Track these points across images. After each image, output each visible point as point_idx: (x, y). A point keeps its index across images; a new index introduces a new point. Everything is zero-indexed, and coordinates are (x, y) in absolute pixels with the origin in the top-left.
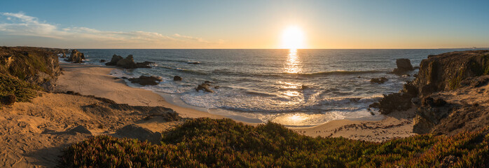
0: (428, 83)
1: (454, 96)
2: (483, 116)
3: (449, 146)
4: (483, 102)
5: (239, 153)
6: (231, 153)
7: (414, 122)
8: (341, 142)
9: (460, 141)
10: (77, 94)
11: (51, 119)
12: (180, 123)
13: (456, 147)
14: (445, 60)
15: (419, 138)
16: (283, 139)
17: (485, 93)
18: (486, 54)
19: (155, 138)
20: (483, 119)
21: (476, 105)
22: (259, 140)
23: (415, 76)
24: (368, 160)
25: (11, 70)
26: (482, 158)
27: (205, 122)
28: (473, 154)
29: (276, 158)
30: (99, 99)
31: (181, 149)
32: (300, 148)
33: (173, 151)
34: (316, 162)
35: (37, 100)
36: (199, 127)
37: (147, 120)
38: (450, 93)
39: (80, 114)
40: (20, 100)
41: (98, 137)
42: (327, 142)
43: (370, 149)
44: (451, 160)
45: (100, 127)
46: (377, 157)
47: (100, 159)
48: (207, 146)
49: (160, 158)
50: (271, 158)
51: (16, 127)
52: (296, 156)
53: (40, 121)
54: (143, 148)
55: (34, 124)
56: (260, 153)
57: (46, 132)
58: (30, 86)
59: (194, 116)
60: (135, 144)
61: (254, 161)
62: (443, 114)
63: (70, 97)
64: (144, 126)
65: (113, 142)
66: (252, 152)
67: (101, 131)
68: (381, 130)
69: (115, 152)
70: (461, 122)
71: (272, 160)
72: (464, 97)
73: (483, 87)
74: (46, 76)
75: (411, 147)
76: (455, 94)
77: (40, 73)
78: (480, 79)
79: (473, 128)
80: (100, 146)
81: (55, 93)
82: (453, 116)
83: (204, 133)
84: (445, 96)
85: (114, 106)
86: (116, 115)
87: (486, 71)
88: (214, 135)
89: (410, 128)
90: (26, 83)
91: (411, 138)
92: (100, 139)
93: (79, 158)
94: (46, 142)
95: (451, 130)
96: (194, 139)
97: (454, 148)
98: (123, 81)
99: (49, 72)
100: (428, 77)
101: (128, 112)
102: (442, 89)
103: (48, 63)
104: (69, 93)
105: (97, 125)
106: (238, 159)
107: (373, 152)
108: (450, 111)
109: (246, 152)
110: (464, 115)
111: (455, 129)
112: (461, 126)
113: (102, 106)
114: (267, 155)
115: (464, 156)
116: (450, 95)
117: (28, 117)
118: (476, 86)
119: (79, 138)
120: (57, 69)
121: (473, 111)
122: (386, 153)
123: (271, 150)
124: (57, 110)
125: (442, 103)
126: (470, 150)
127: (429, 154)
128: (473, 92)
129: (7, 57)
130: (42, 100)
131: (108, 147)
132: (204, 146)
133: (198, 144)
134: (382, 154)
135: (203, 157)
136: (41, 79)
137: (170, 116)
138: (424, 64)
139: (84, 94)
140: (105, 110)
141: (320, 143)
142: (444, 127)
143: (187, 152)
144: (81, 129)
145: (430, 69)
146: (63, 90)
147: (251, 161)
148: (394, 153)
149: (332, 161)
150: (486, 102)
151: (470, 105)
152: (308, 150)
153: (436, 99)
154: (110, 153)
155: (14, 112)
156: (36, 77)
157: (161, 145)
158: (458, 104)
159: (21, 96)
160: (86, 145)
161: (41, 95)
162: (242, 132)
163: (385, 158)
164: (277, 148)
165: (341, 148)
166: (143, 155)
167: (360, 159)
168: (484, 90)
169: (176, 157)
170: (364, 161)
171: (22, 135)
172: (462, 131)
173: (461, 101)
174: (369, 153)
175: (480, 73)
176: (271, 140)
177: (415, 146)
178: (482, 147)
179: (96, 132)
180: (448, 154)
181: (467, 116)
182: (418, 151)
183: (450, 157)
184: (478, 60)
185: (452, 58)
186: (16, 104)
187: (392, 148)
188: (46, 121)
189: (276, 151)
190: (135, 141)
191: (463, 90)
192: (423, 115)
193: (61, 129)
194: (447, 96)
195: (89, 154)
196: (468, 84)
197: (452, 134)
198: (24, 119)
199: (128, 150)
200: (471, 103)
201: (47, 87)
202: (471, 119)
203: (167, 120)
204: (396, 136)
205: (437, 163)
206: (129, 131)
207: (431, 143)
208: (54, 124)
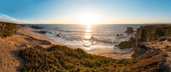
0: (140, 38)
1: (149, 44)
2: (160, 55)
3: (143, 64)
4: (162, 49)
5: (68, 57)
6: (65, 56)
7: (132, 53)
8: (102, 57)
9: (148, 63)
10: (23, 35)
11: (17, 42)
12: (51, 46)
13: (146, 65)
14: (147, 29)
15: (133, 60)
16: (82, 54)
17: (163, 44)
18: (165, 26)
19: (44, 49)
20: (160, 56)
21: (159, 49)
22: (74, 54)
23: (135, 34)
24: (112, 65)
25: (5, 28)
26: (155, 71)
27: (59, 46)
28: (152, 69)
29: (79, 60)
30: (30, 37)
31: (51, 54)
32: (87, 58)
33: (49, 54)
34: (91, 63)
35: (13, 36)
36: (57, 47)
37: (42, 44)
38: (148, 43)
39: (25, 41)
40: (9, 36)
41: (29, 48)
42: (97, 57)
43: (113, 61)
44: (142, 69)
45: (30, 45)
46: (115, 64)
47: (29, 54)
48: (59, 54)
49: (45, 56)
50: (77, 59)
51: (8, 44)
52: (85, 60)
53: (14, 42)
54: (41, 52)
55: (13, 43)
56: (74, 58)
57: (15, 46)
58: (11, 32)
59: (56, 44)
60: (39, 51)
61: (72, 60)
62: (144, 51)
63: (22, 35)
64: (41, 46)
65: (33, 50)
66: (72, 57)
67: (30, 46)
68: (119, 55)
69: (34, 53)
70: (151, 55)
71: (77, 60)
72: (154, 45)
73: (163, 42)
74: (15, 30)
75: (129, 62)
76: (150, 43)
77: (13, 29)
78: (162, 38)
79: (155, 59)
80: (30, 51)
81: (18, 34)
82: (148, 53)
83: (58, 50)
84: (146, 44)
85: (34, 39)
86: (34, 42)
87: (165, 34)
88: (61, 50)
89: (130, 55)
90: (10, 31)
91: (130, 59)
92: (30, 48)
93: (24, 53)
94: (16, 49)
95: (146, 58)
96: (55, 51)
97: (145, 65)
98: (36, 32)
99: (15, 29)
100: (140, 35)
101: (37, 41)
102: (145, 41)
103: (15, 26)
104: (21, 34)
105: (29, 44)
106: (67, 59)
107: (114, 62)
108: (147, 50)
109: (70, 57)
110: (153, 53)
111: (148, 58)
112: (150, 57)
113: (30, 39)
114: (76, 58)
115: (148, 69)
116: (148, 44)
117: (11, 41)
118: (160, 41)
119: (24, 48)
120: (18, 28)
121: (157, 51)
122: (119, 63)
123: (78, 57)
124: (18, 39)
125: (144, 47)
126: (151, 67)
127: (134, 66)
128: (158, 43)
129: (4, 24)
130: (14, 36)
131: (32, 51)
132: (58, 53)
133: (56, 53)
134: (117, 63)
135: (57, 57)
136: (14, 31)
137: (49, 43)
138: (139, 30)
139: (25, 35)
140: (31, 40)
141: (94, 57)
142: (144, 56)
143: (53, 54)
144: (25, 45)
145: (141, 32)
146: (19, 33)
147: (71, 60)
148: (122, 64)
149: (97, 63)
150: (163, 49)
151: (156, 49)
152: (90, 58)
153: (141, 45)
154: (32, 53)
155: (7, 40)
156: (12, 30)
157: (45, 52)
158: (150, 48)
159: (9, 35)
160: (26, 50)
161: (14, 35)
162: (70, 51)
163: (118, 65)
164: (80, 57)
165: (101, 60)
166: (41, 54)
167: (109, 64)
168: (163, 43)
169: (49, 56)
170: (110, 65)
171: (9, 46)
172: (150, 59)
173: (152, 47)
174: (112, 62)
175: (162, 35)
176: (78, 54)
177: (131, 62)
178: (157, 67)
179: (29, 46)
180: (142, 67)
181: (154, 54)
182: (131, 64)
183: (143, 68)
184: (161, 29)
185: (150, 28)
186: (8, 37)
187: (121, 62)
188: (15, 42)
189: (79, 58)
190: (39, 50)
191: (154, 42)
192: (136, 51)
193: (19, 45)
194: (147, 44)
195: (27, 53)
196: (156, 40)
197: (146, 60)
198: (10, 42)
199: (37, 52)
200: (156, 48)
201: (15, 33)
202: (155, 55)
203: (48, 45)
204: (124, 57)
205: (137, 69)
206: (37, 47)
207: (137, 62)
208: (18, 43)
